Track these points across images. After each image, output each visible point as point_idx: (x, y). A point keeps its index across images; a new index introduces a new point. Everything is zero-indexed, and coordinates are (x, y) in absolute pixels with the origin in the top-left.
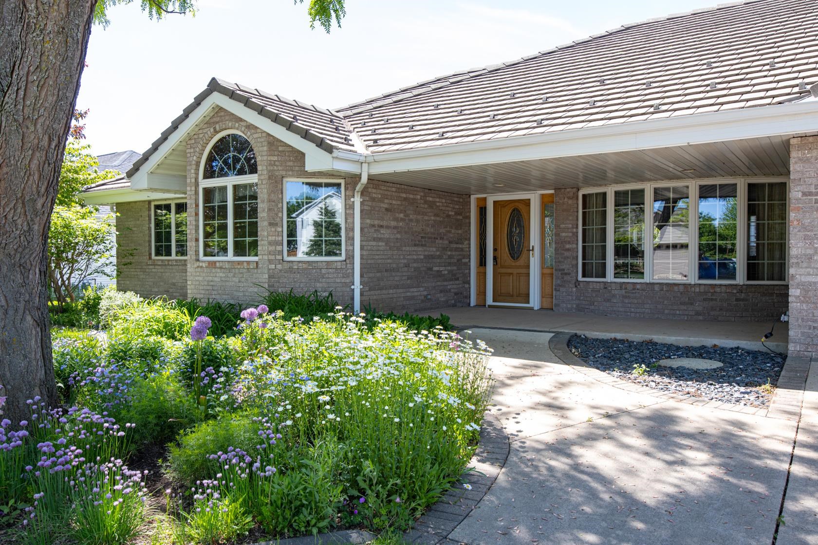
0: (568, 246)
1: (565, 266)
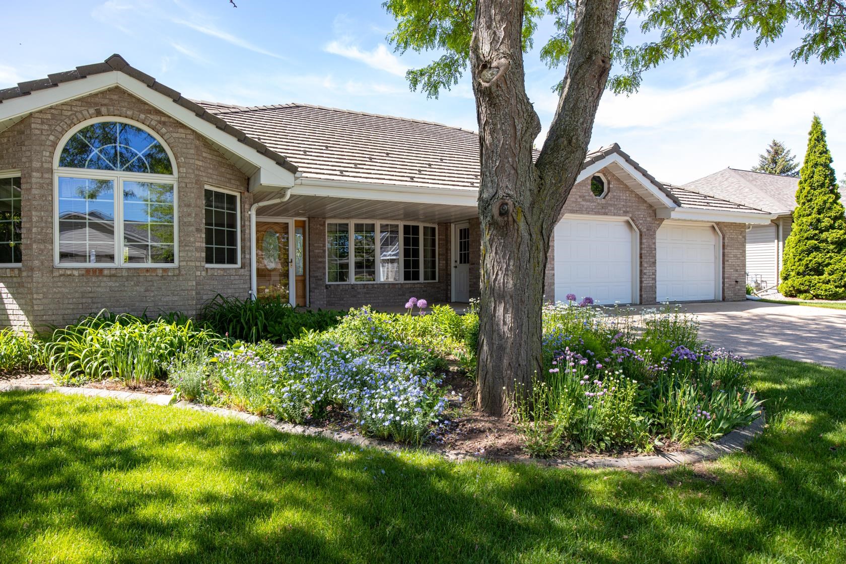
0: (320, 260)
1: (318, 274)
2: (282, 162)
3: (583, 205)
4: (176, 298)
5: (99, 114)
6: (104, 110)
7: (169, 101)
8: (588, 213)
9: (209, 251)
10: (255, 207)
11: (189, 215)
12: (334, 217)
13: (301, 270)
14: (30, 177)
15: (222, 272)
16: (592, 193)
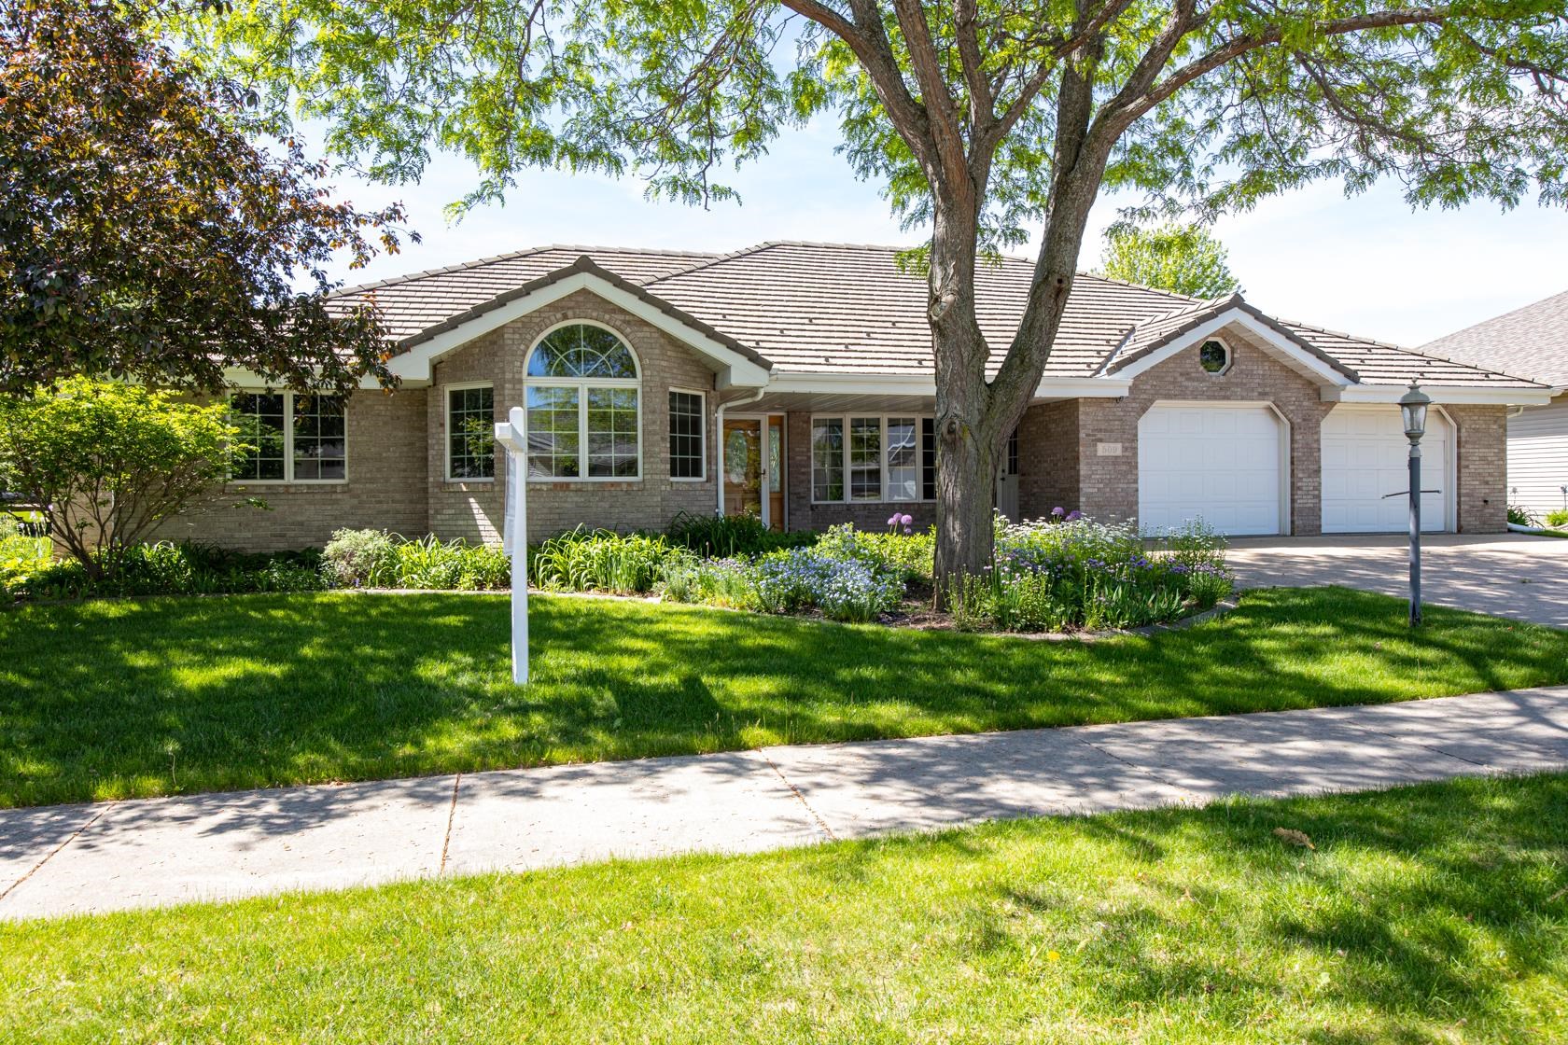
0: (803, 470)
2: (754, 358)
3: (1187, 387)
4: (640, 515)
5: (565, 317)
6: (570, 313)
7: (635, 298)
8: (1195, 398)
9: (673, 461)
10: (723, 407)
11: (654, 422)
12: (823, 410)
13: (777, 485)
14: (503, 388)
15: (686, 487)
16: (1202, 368)
